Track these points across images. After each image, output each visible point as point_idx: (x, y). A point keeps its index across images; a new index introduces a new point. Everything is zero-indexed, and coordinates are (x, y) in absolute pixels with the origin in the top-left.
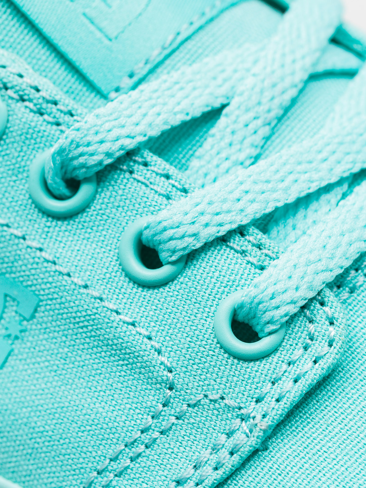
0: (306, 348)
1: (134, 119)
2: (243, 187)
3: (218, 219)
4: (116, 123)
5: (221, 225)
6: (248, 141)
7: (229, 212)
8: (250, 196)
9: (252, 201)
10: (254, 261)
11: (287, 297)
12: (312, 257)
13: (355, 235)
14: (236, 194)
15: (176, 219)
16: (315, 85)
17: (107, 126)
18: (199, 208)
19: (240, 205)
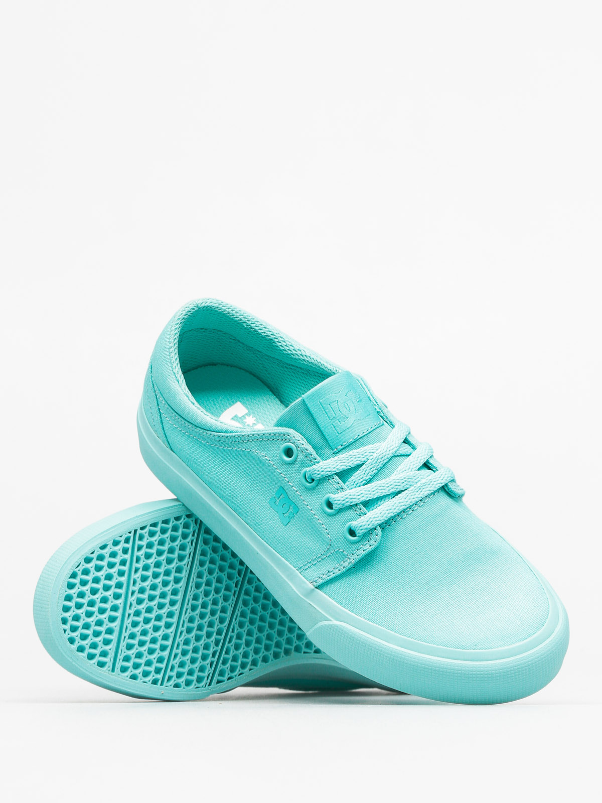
0: (368, 541)
1: (334, 466)
2: (361, 492)
3: (351, 500)
4: (328, 466)
5: (352, 502)
6: (370, 474)
7: (355, 499)
8: (362, 495)
9: (363, 497)
10: (358, 513)
11: (365, 527)
12: (376, 516)
13: (391, 511)
14: (359, 494)
15: (339, 499)
16: (395, 459)
17: (325, 467)
18: (346, 497)
19: (359, 497)
